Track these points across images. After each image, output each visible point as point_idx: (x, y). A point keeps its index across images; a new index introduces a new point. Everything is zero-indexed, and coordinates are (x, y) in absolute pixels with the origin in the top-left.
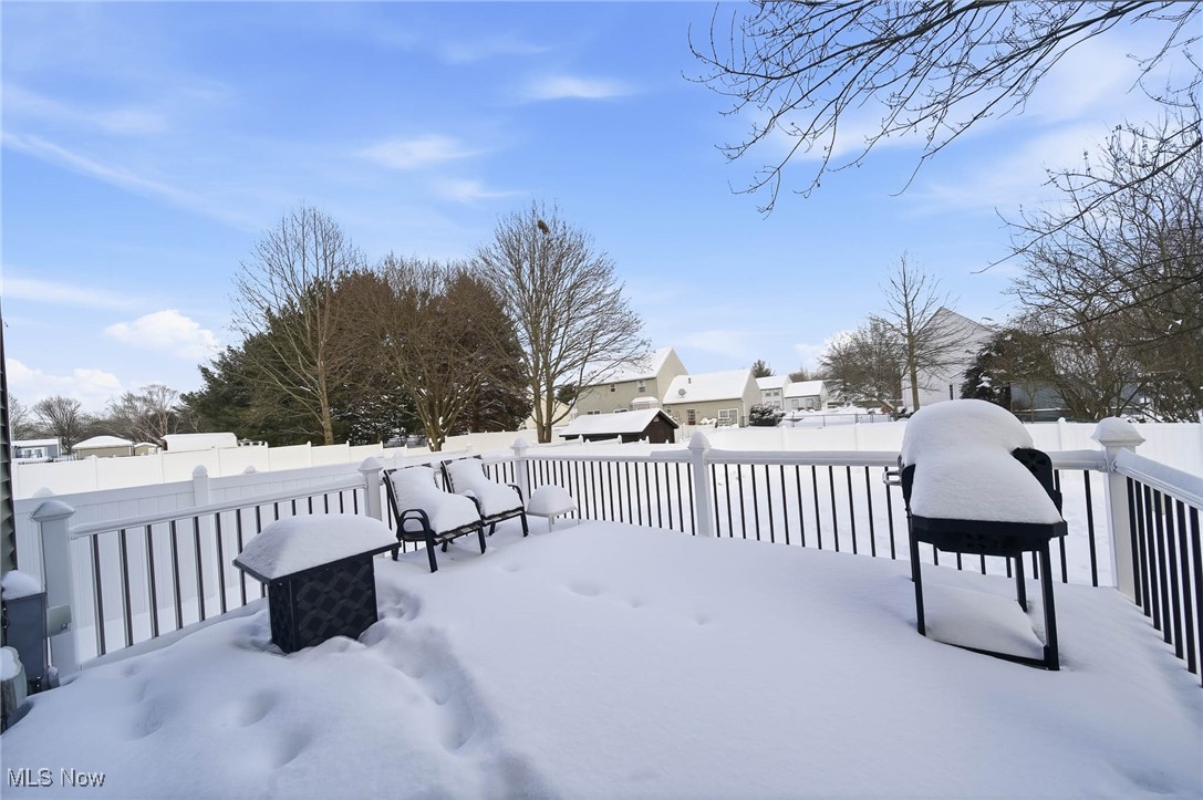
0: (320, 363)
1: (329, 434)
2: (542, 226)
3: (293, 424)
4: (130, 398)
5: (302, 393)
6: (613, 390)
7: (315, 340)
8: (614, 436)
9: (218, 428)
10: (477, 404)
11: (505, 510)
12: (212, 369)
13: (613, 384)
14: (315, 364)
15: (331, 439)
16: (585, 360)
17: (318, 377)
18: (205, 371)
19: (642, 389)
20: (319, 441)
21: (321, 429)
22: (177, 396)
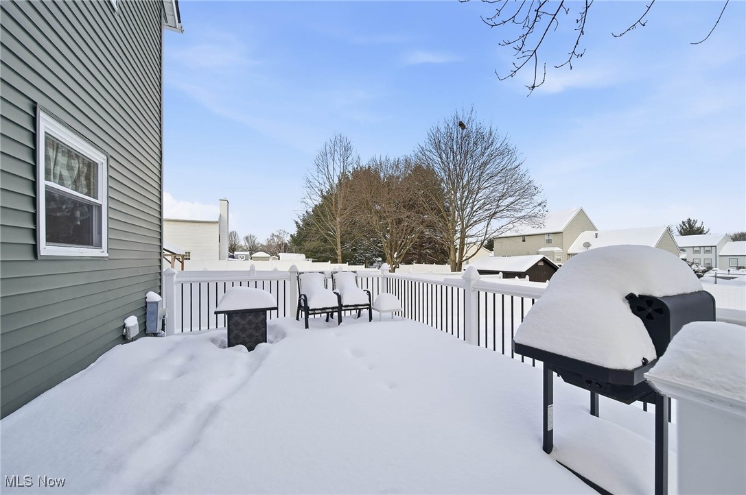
0: (338, 219)
1: (339, 258)
2: (461, 125)
3: (325, 251)
4: (273, 235)
5: (329, 235)
6: (524, 241)
7: (336, 207)
8: (497, 273)
9: (300, 251)
10: (421, 246)
11: (357, 303)
12: (300, 222)
13: (524, 237)
14: (335, 219)
15: (341, 261)
16: (492, 216)
17: (337, 226)
18: (297, 223)
19: (549, 241)
20: (335, 261)
21: (336, 254)
22: (289, 235)
